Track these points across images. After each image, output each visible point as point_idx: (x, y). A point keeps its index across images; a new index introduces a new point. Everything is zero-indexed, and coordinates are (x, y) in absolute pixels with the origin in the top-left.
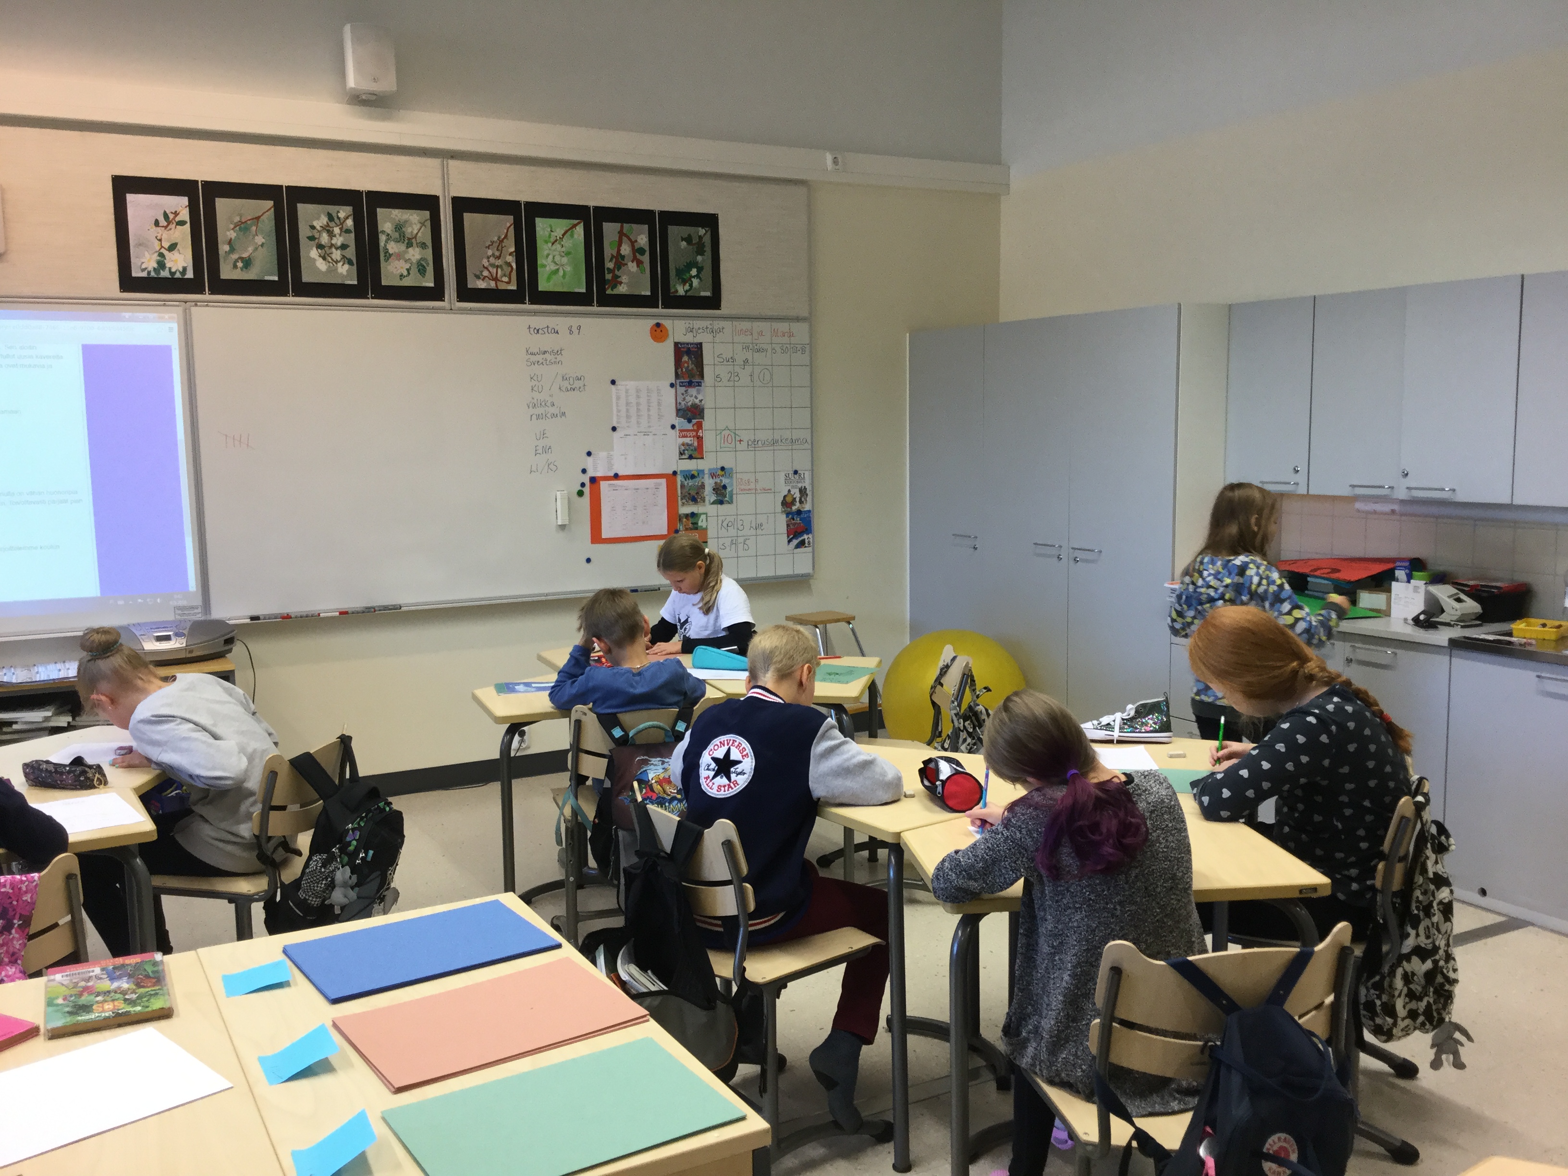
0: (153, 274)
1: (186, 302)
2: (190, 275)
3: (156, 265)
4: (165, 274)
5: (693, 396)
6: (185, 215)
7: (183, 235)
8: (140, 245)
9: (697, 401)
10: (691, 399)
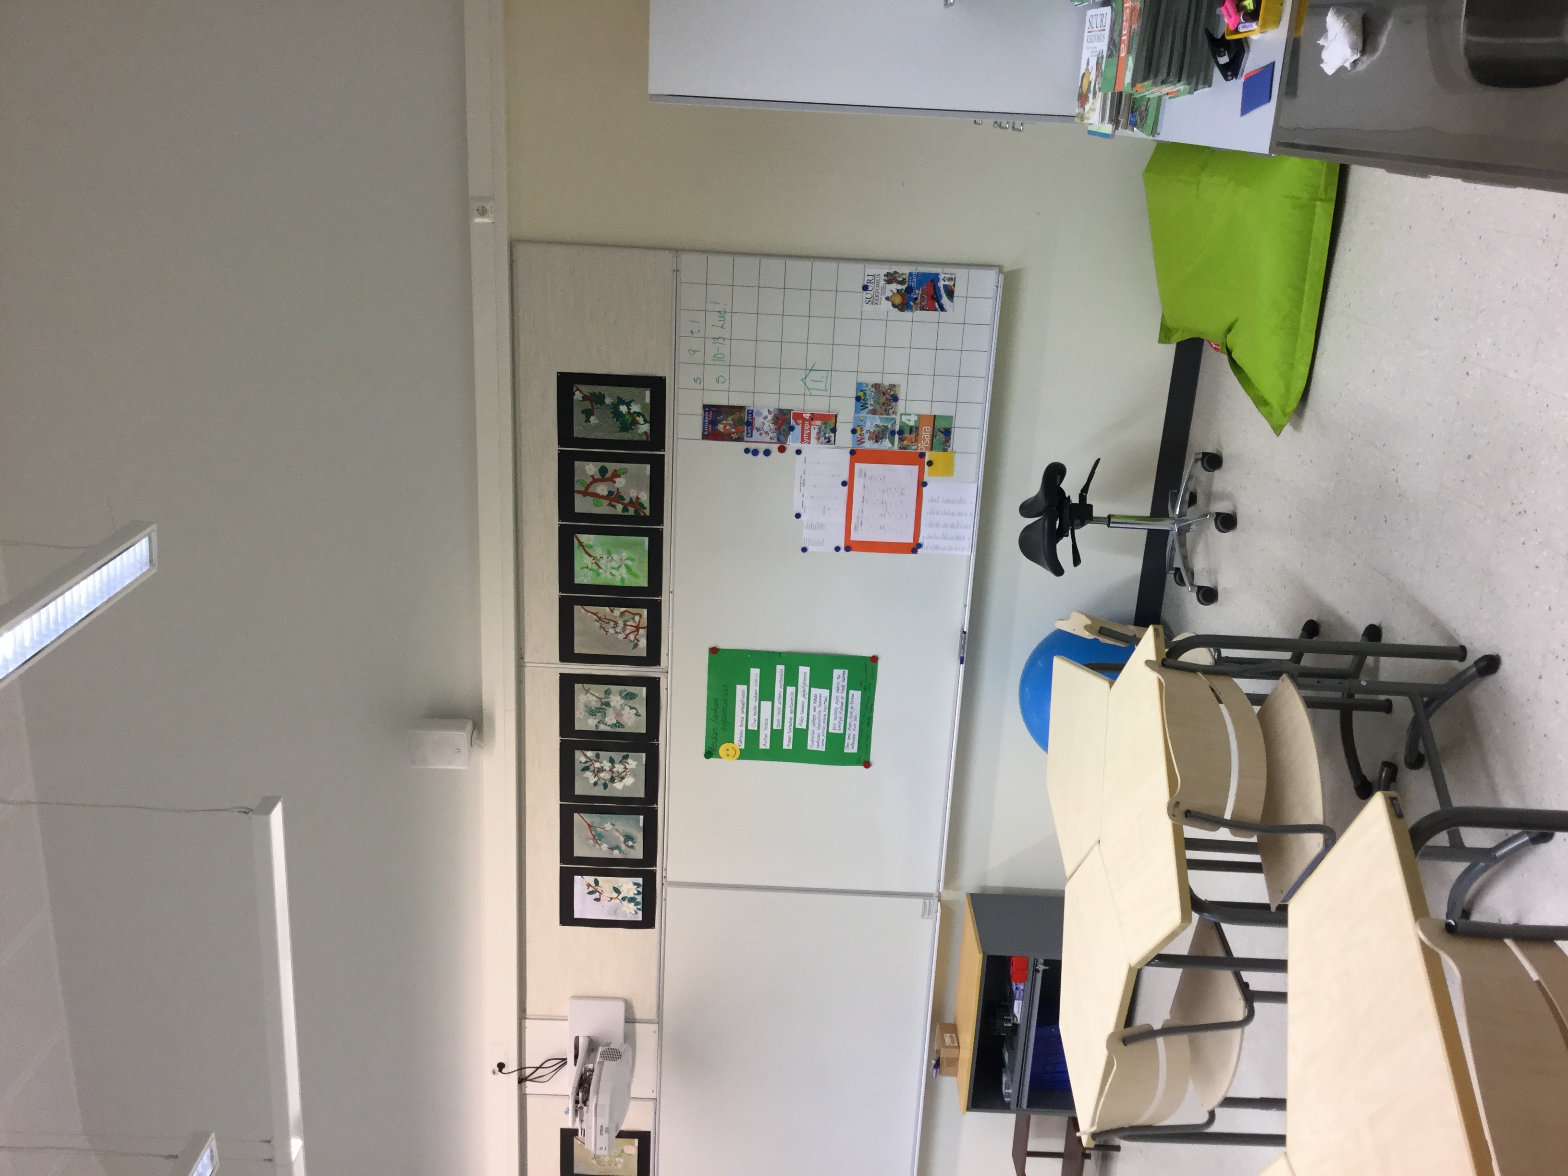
0: (640, 907)
1: (663, 884)
2: (640, 880)
3: (632, 904)
4: (639, 898)
5: (764, 422)
6: (590, 879)
7: (607, 883)
8: (615, 913)
9: (770, 417)
10: (767, 424)
